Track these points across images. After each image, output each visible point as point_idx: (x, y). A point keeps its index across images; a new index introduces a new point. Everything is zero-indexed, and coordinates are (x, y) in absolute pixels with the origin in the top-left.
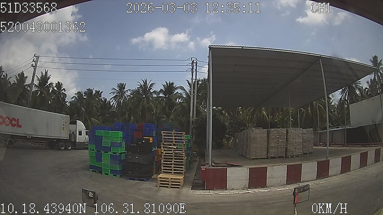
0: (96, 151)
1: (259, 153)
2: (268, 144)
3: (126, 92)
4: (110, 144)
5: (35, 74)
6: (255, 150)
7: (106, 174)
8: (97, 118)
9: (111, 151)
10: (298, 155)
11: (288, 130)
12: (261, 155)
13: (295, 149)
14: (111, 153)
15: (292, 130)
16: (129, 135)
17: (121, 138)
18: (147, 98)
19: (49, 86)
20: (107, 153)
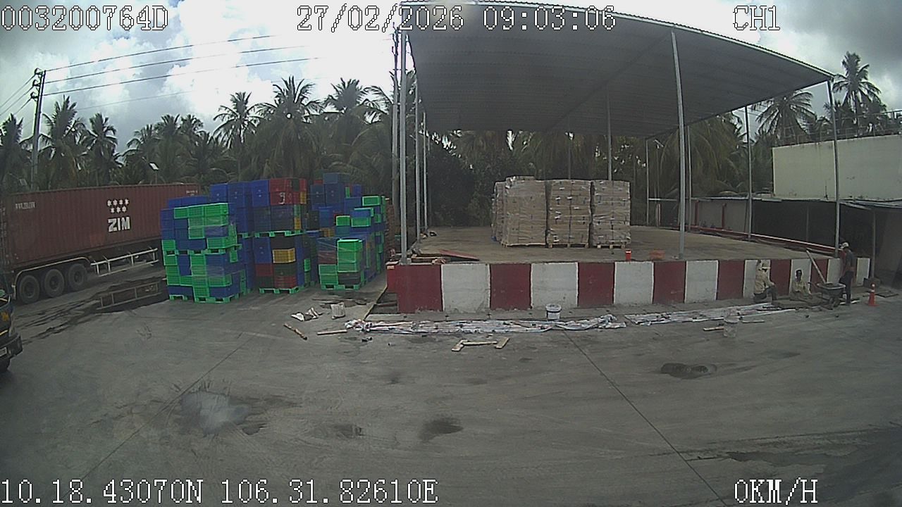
0: (178, 254)
1: (526, 233)
2: (548, 213)
3: (250, 112)
4: (203, 232)
6: (517, 227)
7: (201, 299)
9: (206, 248)
10: (618, 243)
11: (594, 184)
12: (532, 238)
13: (612, 229)
14: (207, 252)
17: (225, 215)
18: (295, 119)
20: (200, 253)
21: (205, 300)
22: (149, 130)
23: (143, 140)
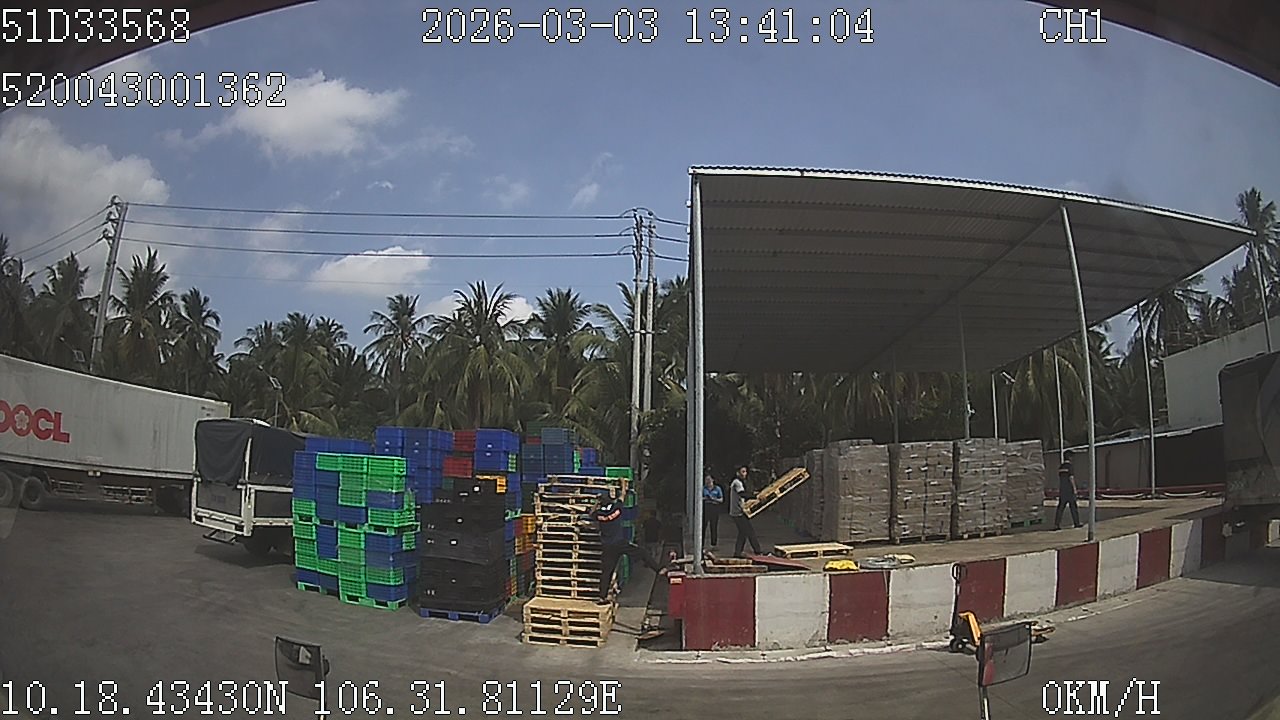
0: (318, 523)
1: (861, 524)
2: (893, 495)
3: (416, 326)
4: (364, 497)
5: (115, 263)
7: (350, 598)
8: (322, 410)
9: (367, 522)
10: (992, 529)
11: (959, 444)
12: (871, 531)
13: (984, 509)
14: (365, 528)
15: (970, 447)
16: (427, 469)
17: (401, 477)
18: (488, 345)
19: (160, 304)
20: (356, 528)
21: (356, 599)
22: (268, 328)
23: (259, 343)
